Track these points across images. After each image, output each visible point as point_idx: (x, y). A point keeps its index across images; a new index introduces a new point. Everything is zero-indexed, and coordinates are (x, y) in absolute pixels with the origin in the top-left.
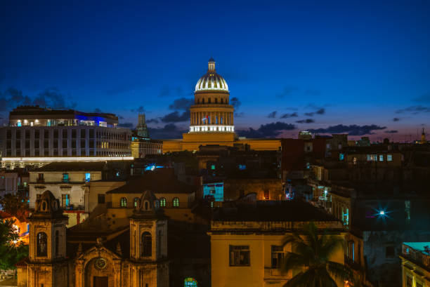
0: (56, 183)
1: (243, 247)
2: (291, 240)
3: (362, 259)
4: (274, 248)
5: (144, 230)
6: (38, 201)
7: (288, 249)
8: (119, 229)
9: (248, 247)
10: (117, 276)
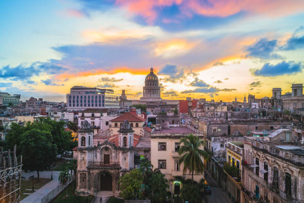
0: (89, 117)
1: (164, 143)
2: (183, 141)
3: (211, 148)
4: (176, 143)
5: (124, 136)
6: (82, 124)
7: (182, 144)
8: (114, 136)
9: (165, 143)
10: (113, 154)
